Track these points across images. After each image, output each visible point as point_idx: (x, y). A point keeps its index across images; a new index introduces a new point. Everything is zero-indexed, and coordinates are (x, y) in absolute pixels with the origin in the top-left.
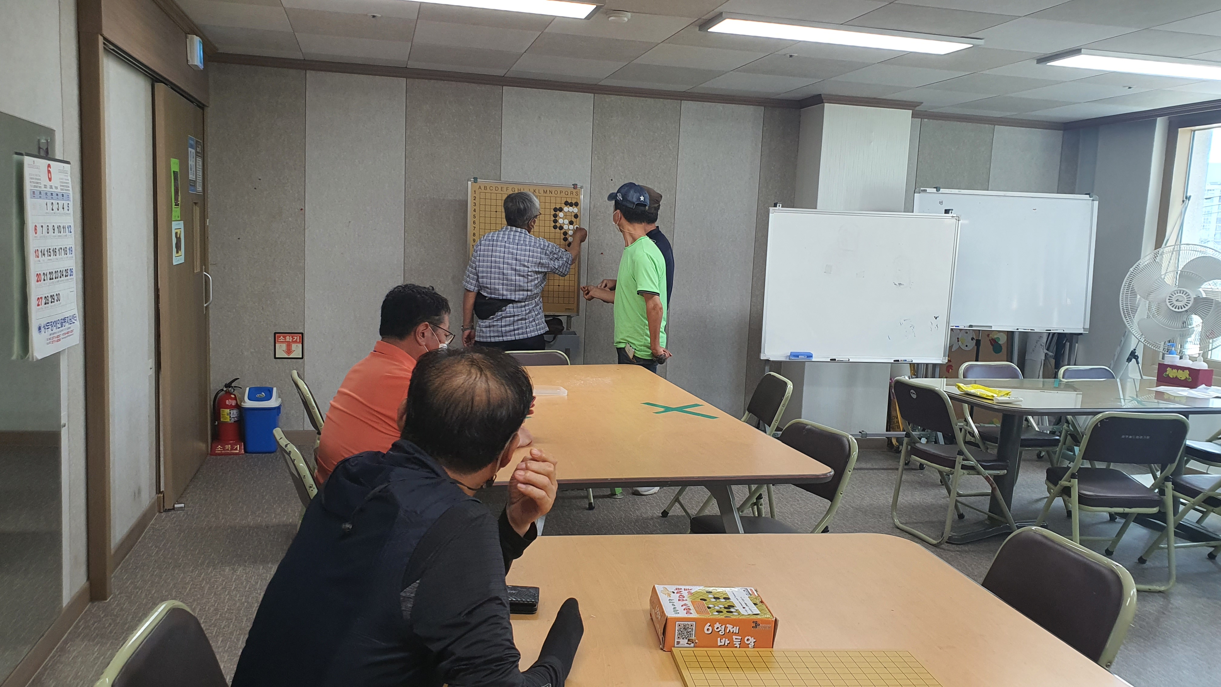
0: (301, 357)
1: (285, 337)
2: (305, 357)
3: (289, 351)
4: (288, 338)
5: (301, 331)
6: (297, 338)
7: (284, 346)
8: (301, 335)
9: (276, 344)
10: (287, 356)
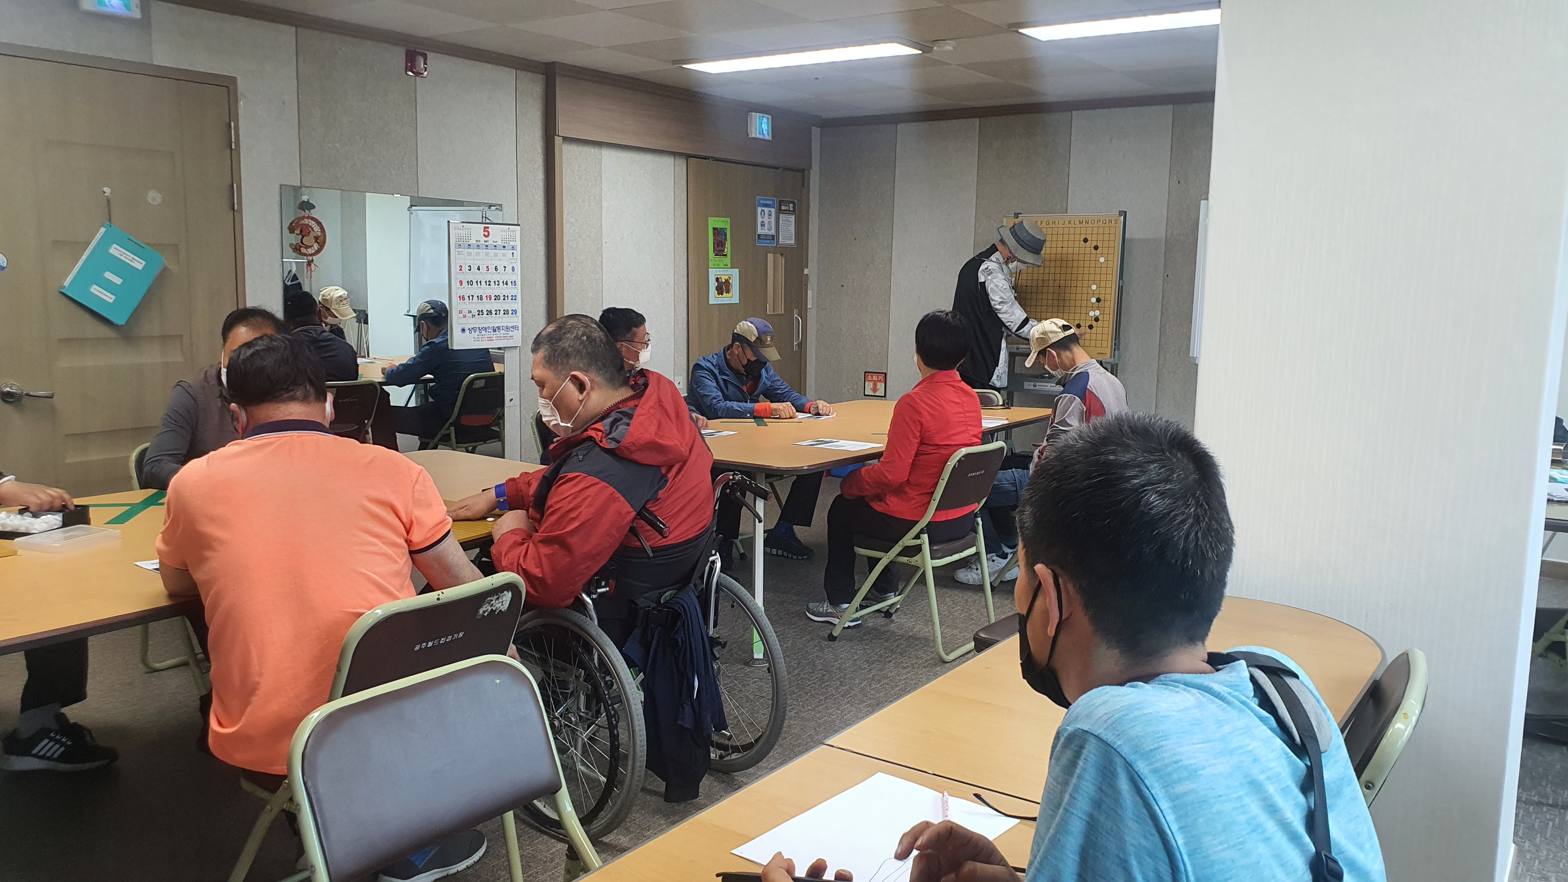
0: (883, 395)
1: (872, 376)
2: (887, 395)
3: (875, 389)
4: (875, 378)
5: (885, 371)
6: (881, 377)
7: (871, 384)
8: (884, 375)
9: (867, 383)
10: (873, 394)
